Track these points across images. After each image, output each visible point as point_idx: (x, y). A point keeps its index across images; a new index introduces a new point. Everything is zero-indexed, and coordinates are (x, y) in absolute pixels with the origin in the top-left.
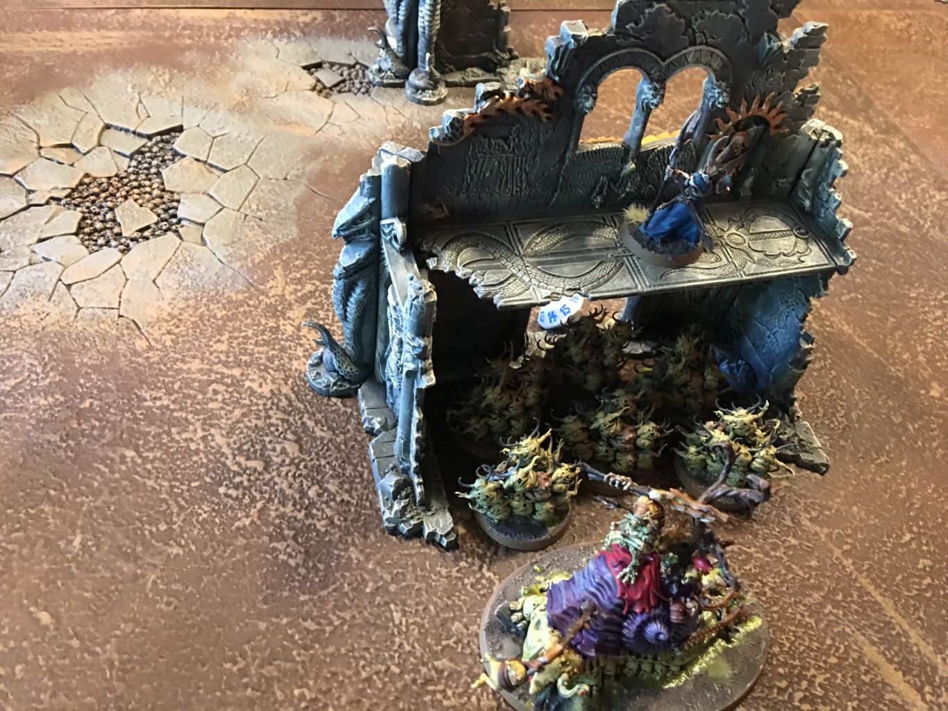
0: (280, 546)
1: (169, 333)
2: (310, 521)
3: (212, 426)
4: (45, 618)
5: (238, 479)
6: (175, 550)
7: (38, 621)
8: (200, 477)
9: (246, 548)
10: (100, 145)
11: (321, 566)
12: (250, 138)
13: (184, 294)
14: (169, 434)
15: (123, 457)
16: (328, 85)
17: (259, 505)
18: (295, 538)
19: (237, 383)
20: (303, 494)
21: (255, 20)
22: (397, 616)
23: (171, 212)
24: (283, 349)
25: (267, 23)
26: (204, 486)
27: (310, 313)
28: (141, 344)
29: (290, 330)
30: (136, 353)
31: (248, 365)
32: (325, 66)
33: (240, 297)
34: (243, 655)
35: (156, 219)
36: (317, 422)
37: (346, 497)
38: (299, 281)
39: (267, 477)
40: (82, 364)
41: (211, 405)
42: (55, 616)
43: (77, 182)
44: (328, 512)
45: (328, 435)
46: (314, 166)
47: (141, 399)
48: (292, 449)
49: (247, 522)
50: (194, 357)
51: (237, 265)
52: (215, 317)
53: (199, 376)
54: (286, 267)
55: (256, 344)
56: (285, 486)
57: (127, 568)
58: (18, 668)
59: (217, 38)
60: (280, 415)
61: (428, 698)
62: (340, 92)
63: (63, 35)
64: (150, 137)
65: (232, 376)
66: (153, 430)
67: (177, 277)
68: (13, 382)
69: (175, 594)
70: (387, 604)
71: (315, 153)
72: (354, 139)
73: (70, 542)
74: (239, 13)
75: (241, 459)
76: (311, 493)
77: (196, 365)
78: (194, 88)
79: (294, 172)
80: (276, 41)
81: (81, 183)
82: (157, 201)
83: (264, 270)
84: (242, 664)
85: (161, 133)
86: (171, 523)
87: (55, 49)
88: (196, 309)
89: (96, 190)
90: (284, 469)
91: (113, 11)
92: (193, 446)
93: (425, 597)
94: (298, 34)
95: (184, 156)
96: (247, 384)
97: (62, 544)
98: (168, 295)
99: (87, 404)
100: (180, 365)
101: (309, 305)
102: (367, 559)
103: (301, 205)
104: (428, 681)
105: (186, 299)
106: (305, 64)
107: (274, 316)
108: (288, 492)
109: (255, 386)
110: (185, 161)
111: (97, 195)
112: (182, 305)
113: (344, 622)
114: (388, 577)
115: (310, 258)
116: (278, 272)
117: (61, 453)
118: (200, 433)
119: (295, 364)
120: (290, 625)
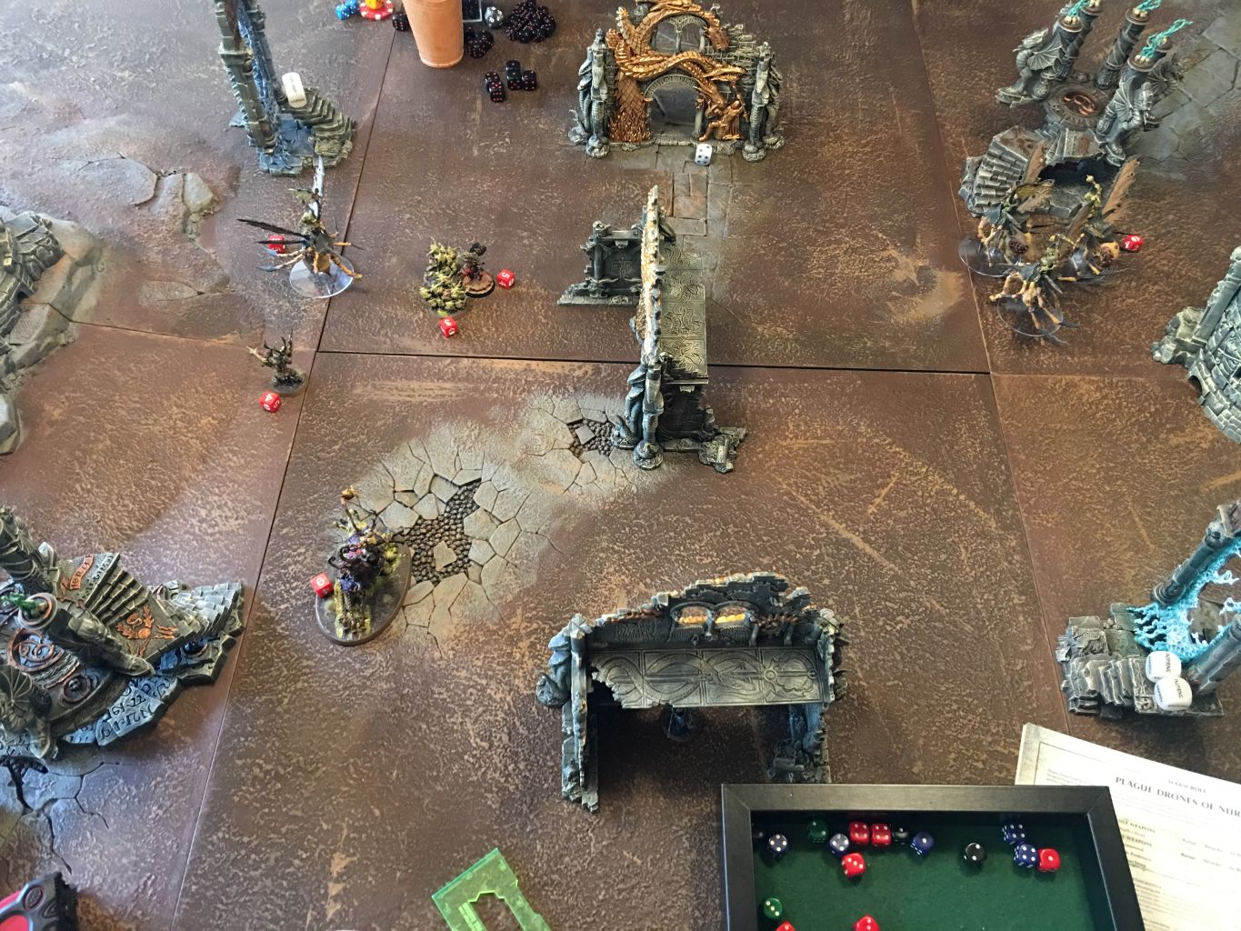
0: (489, 796)
1: (453, 649)
2: (506, 785)
3: (467, 716)
4: (377, 813)
5: (474, 752)
6: (439, 788)
7: (373, 813)
8: (456, 747)
9: (473, 793)
10: (430, 492)
11: (507, 812)
12: (521, 494)
13: (464, 622)
14: (444, 717)
15: (420, 728)
16: (582, 443)
17: (483, 770)
18: (497, 793)
19: (483, 689)
20: (506, 767)
21: (544, 373)
22: (539, 847)
23: (465, 553)
24: (512, 670)
25: (551, 376)
26: (457, 753)
27: (532, 645)
28: (437, 655)
29: (518, 656)
30: (434, 661)
31: (491, 678)
32: (585, 422)
33: (495, 628)
34: (463, 851)
35: (455, 558)
36: (521, 723)
37: (528, 774)
38: (530, 620)
39: (490, 753)
40: (406, 664)
41: (469, 703)
42: (382, 813)
43: (413, 523)
44: (517, 781)
45: (526, 733)
46: (557, 523)
47: (433, 692)
48: (505, 738)
49: (475, 778)
50: (463, 668)
51: (496, 603)
52: (478, 640)
53: (464, 682)
54: (525, 609)
55: (498, 664)
56: (498, 761)
57: (416, 793)
58: (364, 836)
59: (515, 393)
60: (503, 715)
61: (544, 893)
62: (589, 449)
63: (415, 384)
64: (460, 487)
65: (482, 685)
66: (437, 713)
67: (462, 608)
68: (371, 671)
69: (436, 812)
70: (535, 839)
71: (560, 511)
72: (588, 500)
73: (391, 773)
74: (534, 364)
75: (478, 740)
76: (510, 768)
77: (463, 674)
78: (492, 442)
79: (543, 528)
80: (554, 397)
81: (417, 524)
82: (458, 543)
83: (511, 607)
84: (461, 855)
85: (467, 484)
86: (439, 772)
87: (408, 399)
88: (469, 633)
89: (424, 531)
90: (499, 750)
91: (449, 360)
92: (455, 727)
93: (555, 840)
94: (571, 390)
95: (478, 507)
96: (489, 691)
97: (388, 774)
98: (456, 620)
99: (406, 691)
100: (455, 673)
101: (532, 639)
102: (531, 812)
103: (543, 556)
104: (545, 884)
105: (465, 626)
106: (570, 421)
107: (511, 645)
108: (499, 765)
109: (493, 693)
110: (478, 512)
111: (424, 534)
112: (462, 630)
113: (512, 844)
114: (539, 825)
115: (540, 603)
116: (519, 611)
117: (391, 720)
118: (460, 720)
119: (517, 681)
120: (488, 840)
